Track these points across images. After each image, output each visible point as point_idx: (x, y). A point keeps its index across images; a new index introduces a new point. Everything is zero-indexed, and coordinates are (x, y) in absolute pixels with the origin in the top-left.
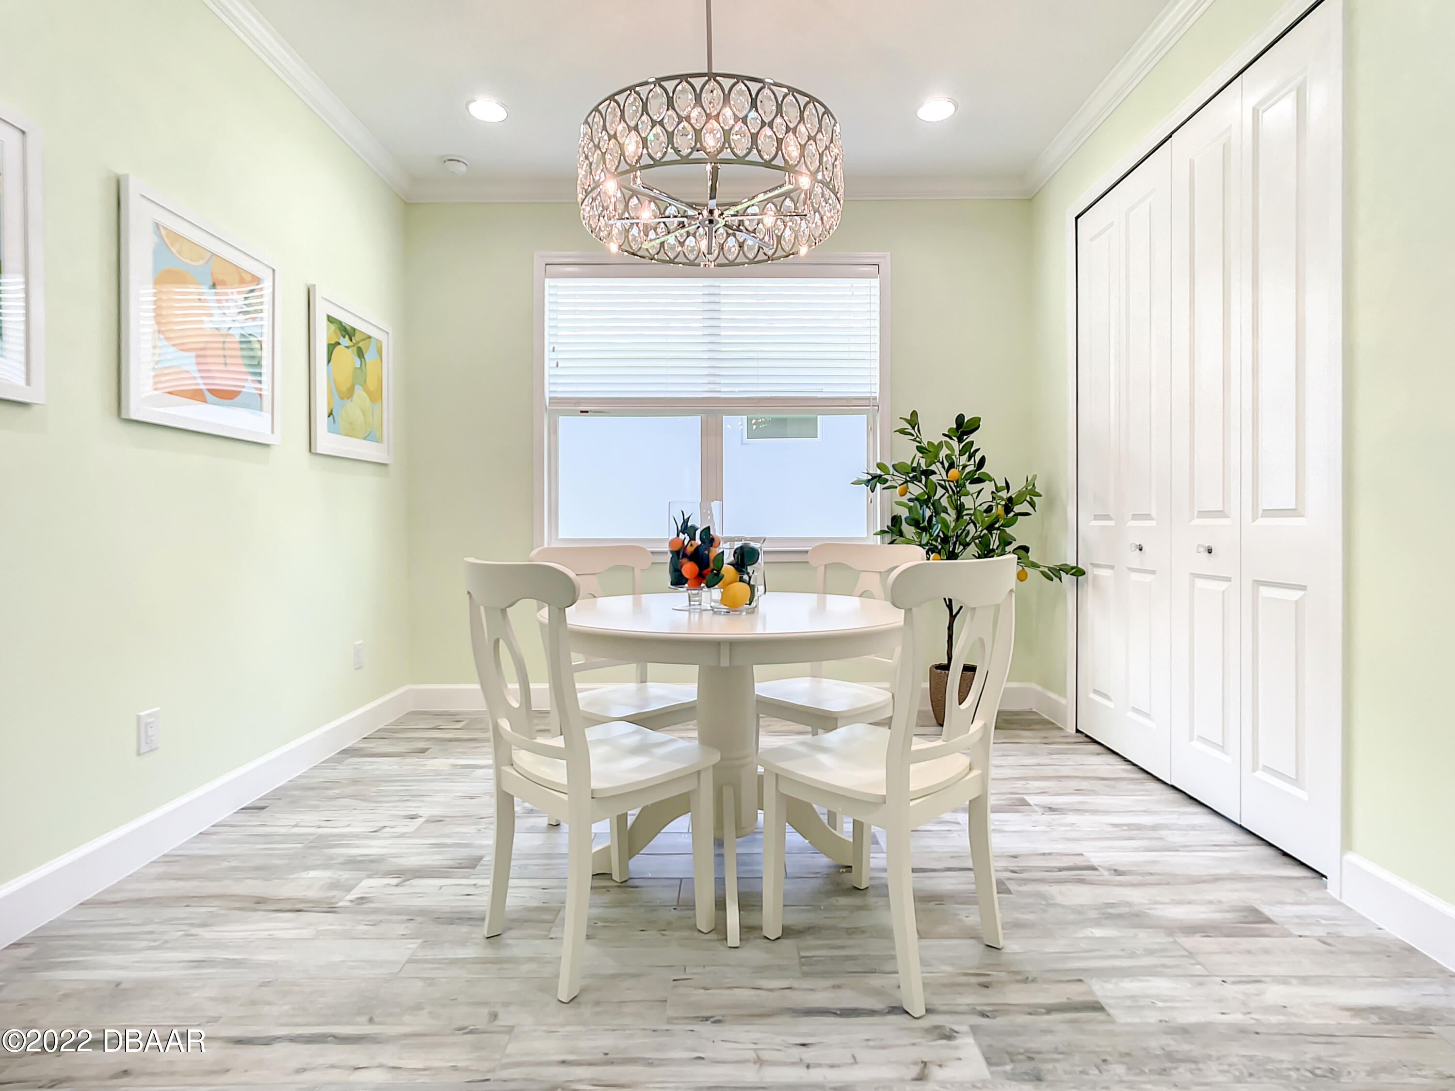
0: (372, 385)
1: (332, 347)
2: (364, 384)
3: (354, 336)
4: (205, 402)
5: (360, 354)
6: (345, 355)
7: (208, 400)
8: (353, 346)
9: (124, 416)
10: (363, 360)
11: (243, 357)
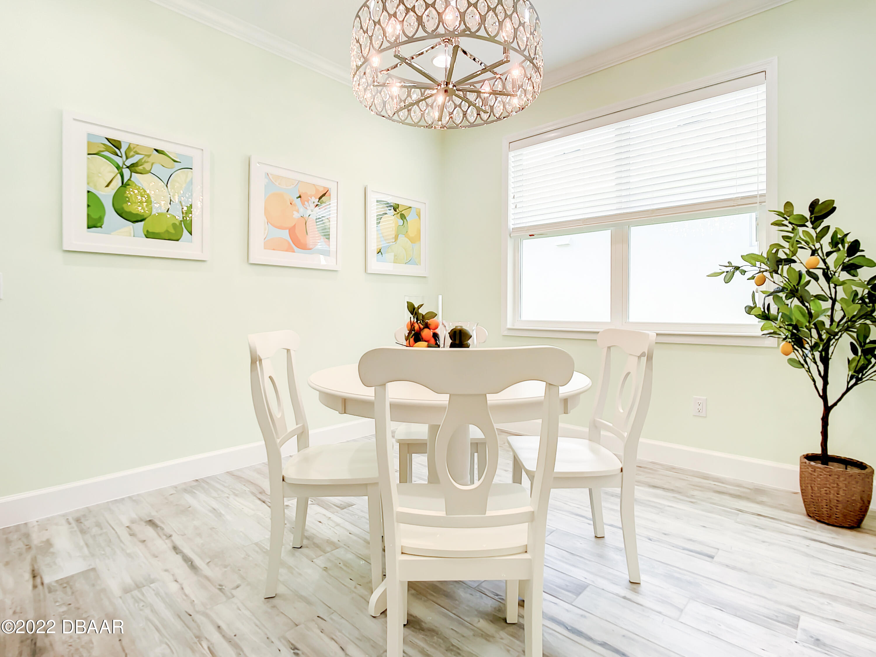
0: (412, 232)
1: (379, 218)
2: (406, 234)
3: (398, 208)
4: (294, 252)
5: (403, 217)
6: (391, 219)
7: (296, 251)
8: (397, 214)
9: (249, 262)
10: (405, 220)
11: (318, 230)
